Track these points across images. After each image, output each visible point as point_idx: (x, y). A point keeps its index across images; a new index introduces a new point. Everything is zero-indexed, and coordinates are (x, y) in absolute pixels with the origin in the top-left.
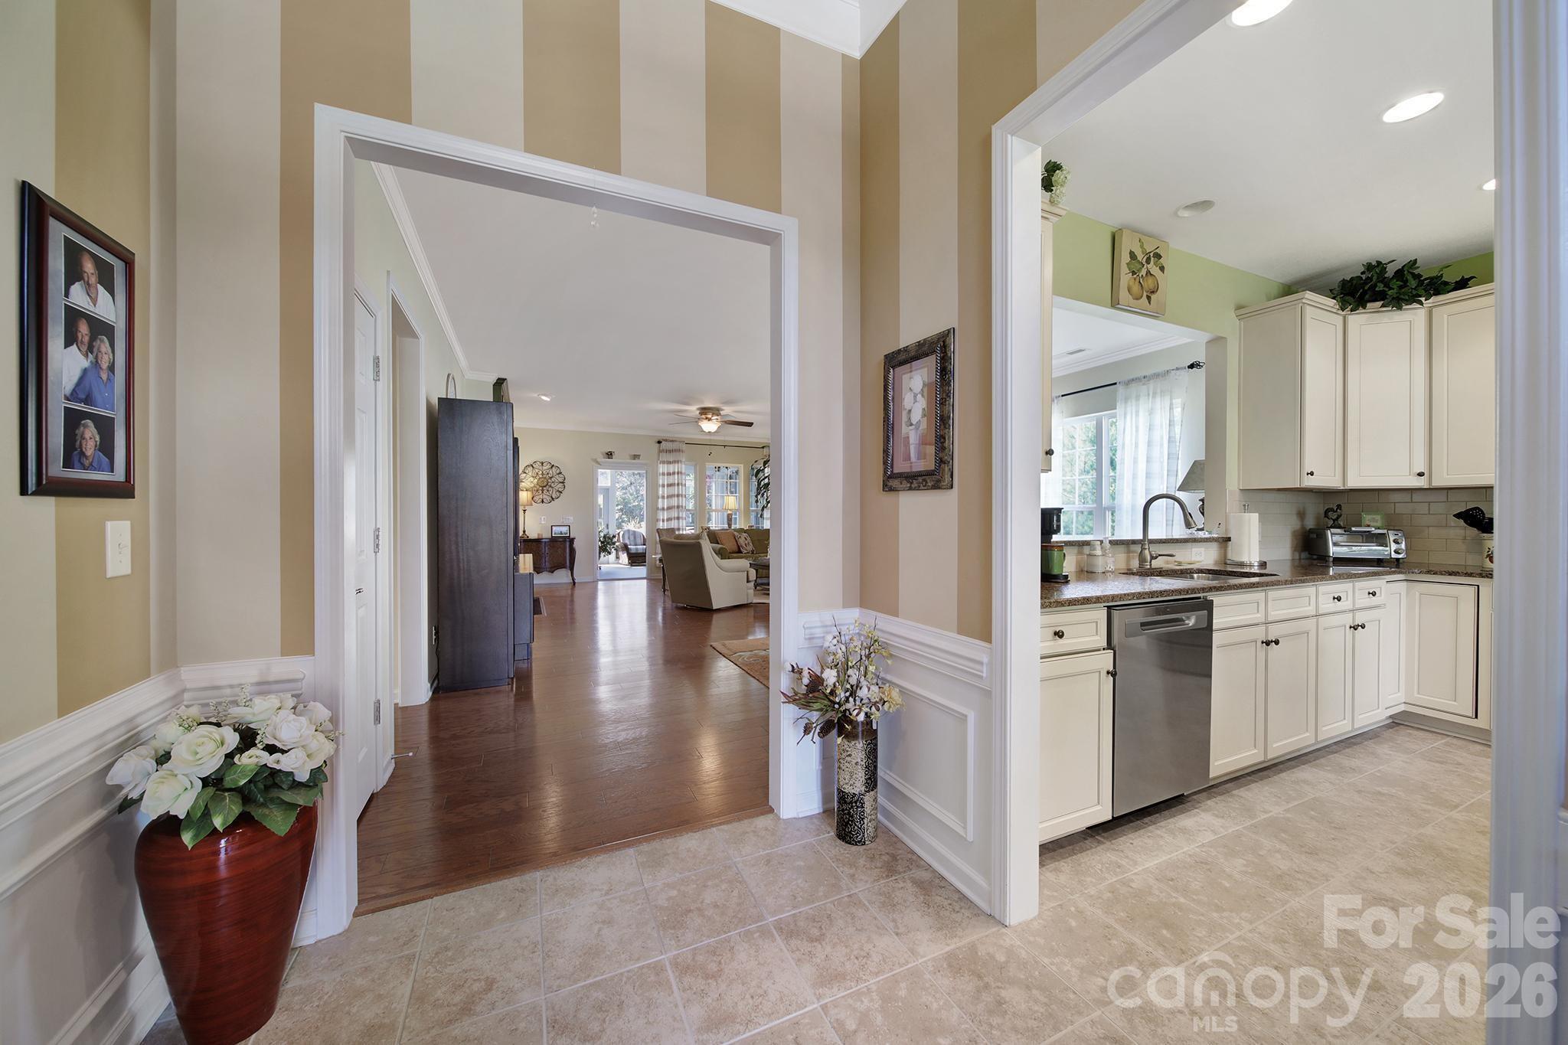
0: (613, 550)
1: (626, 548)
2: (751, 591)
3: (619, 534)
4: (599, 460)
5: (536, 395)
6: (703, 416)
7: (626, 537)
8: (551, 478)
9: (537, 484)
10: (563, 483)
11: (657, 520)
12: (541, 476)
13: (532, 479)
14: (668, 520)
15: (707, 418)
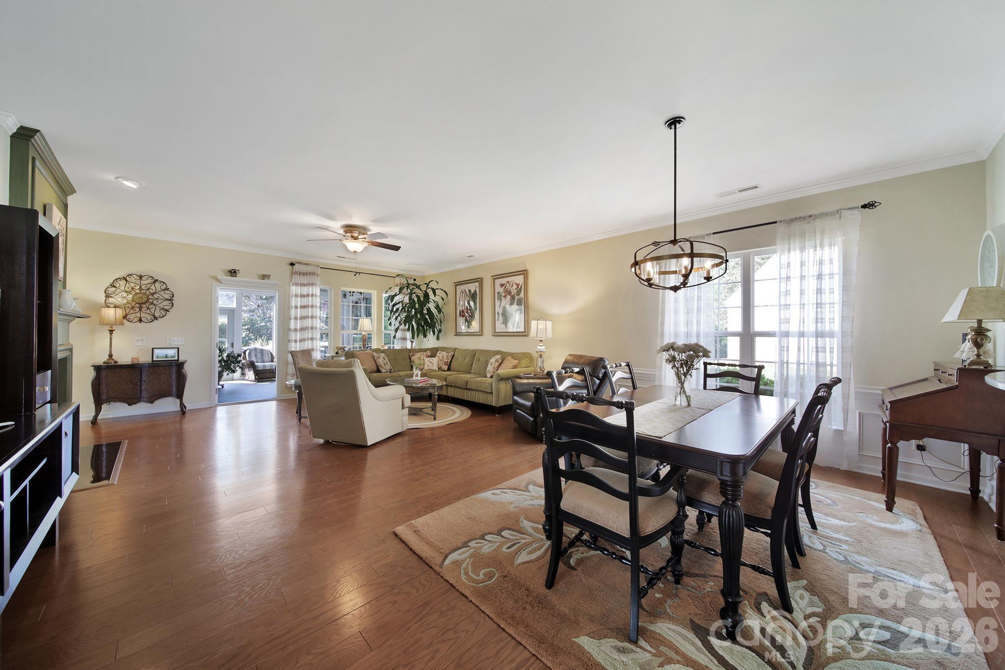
0: (237, 368)
1: (252, 365)
2: (406, 418)
3: (245, 352)
4: (219, 277)
5: (111, 177)
6: (349, 235)
7: (253, 354)
8: (153, 294)
9: (133, 300)
10: (171, 300)
11: (289, 341)
12: (138, 291)
13: (125, 294)
14: (301, 341)
15: (352, 237)
